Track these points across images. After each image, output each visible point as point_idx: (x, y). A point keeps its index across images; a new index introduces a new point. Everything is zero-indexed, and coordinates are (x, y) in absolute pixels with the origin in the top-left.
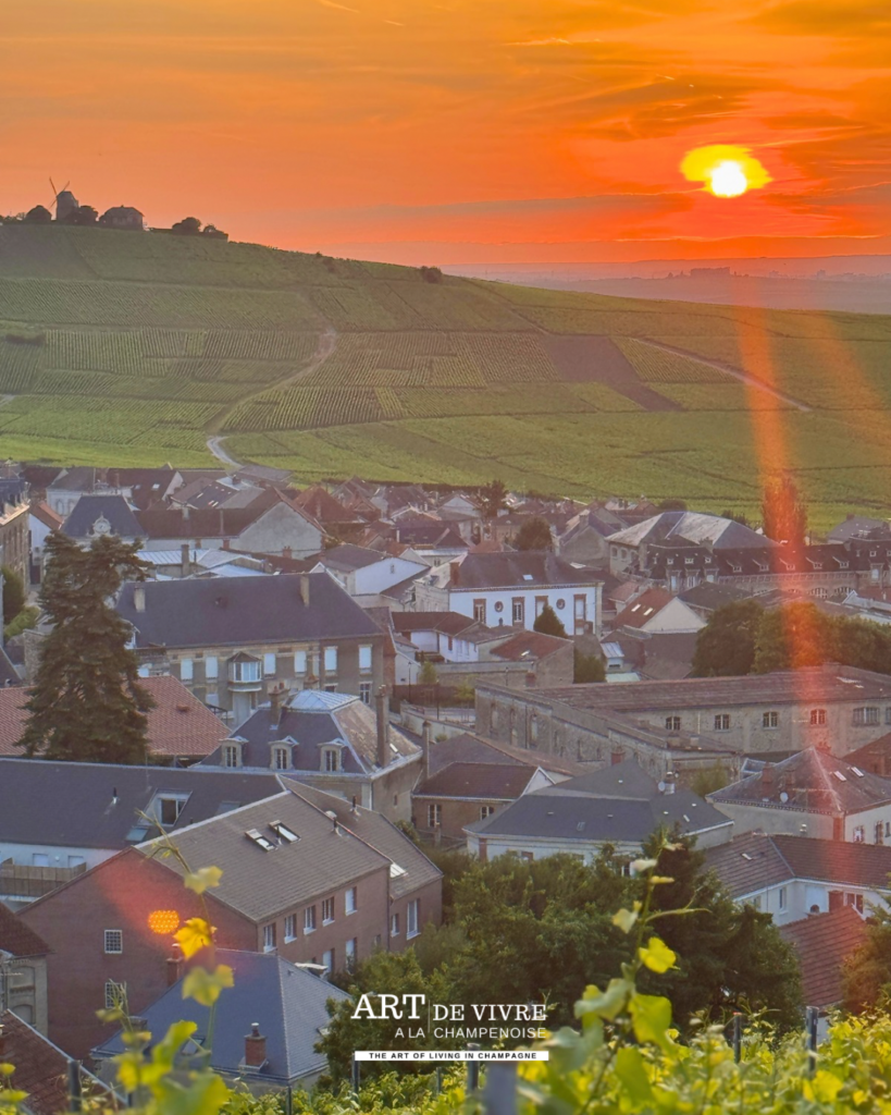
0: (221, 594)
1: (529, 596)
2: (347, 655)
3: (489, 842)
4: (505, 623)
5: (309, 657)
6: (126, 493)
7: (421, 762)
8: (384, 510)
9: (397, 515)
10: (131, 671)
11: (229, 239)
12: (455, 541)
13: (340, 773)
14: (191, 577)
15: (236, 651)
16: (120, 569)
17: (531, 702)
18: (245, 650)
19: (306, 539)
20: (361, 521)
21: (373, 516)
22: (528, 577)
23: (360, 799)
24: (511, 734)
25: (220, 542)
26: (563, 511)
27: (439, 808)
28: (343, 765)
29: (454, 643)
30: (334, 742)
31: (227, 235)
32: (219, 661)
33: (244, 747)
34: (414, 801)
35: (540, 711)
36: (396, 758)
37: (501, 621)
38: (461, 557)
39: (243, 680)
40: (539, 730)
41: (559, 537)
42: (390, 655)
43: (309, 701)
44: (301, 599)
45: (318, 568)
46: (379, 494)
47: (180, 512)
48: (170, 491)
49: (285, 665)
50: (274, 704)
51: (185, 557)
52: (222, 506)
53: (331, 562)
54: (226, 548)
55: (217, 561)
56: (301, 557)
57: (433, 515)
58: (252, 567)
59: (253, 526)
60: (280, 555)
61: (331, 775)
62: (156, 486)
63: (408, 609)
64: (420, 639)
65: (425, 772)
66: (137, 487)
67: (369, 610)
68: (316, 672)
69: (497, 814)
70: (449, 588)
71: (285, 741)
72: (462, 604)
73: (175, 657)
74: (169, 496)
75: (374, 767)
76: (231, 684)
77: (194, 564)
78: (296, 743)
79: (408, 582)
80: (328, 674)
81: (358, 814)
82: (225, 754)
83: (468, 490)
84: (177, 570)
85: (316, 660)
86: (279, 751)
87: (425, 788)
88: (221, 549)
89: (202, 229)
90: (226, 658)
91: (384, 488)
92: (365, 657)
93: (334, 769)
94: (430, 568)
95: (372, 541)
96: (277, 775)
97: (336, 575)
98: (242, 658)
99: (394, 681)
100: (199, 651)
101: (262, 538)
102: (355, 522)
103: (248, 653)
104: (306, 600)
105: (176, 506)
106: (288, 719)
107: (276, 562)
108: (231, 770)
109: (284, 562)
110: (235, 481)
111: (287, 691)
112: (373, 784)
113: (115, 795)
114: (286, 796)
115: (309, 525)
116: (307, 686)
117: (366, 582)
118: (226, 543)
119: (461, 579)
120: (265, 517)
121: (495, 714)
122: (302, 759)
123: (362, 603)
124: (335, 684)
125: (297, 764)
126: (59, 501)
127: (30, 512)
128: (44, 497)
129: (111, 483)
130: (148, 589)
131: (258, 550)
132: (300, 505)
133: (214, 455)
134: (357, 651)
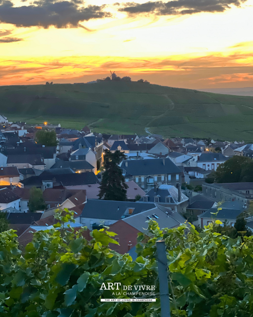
0: (145, 163)
1: (216, 163)
2: (173, 176)
3: (203, 219)
4: (210, 169)
5: (165, 177)
6: (125, 140)
7: (188, 201)
8: (183, 144)
9: (187, 145)
10: (123, 181)
11: (150, 83)
12: (199, 151)
13: (170, 203)
14: (139, 159)
15: (148, 176)
16: (120, 157)
17: (215, 187)
18: (150, 175)
19: (165, 150)
20: (178, 146)
21: (181, 145)
22: (215, 159)
23: (174, 209)
24: (210, 195)
25: (146, 151)
26: (224, 144)
27: (193, 211)
28: (171, 202)
29: (198, 174)
30: (169, 196)
32: (144, 178)
33: (148, 197)
34: (187, 209)
35: (217, 189)
36: (182, 200)
37: (209, 169)
38: (200, 154)
39: (150, 182)
40: (217, 194)
41: (223, 150)
42: (183, 177)
43: (162, 187)
44: (163, 164)
45: (167, 157)
48: (135, 140)
49: (159, 179)
50: (155, 187)
51: (138, 154)
52: (147, 143)
53: (171, 156)
54: (147, 153)
55: (144, 155)
56: (164, 154)
57: (195, 145)
58: (153, 157)
59: (153, 148)
60: (159, 154)
61: (168, 203)
63: (188, 166)
64: (190, 173)
65: (189, 203)
67: (179, 166)
68: (166, 180)
69: (205, 212)
70: (197, 162)
71: (157, 196)
72: (200, 165)
73: (134, 177)
74: (135, 141)
75: (178, 202)
76: (147, 183)
77: (140, 156)
78: (160, 196)
79: (188, 160)
80: (169, 181)
81: (173, 212)
82: (144, 199)
83: (203, 139)
84: (136, 158)
85: (166, 178)
86: (156, 198)
87: (190, 206)
89: (144, 81)
90: (146, 177)
91: (184, 139)
92: (177, 177)
93: (168, 202)
94: (193, 157)
95: (180, 151)
96: (155, 204)
97: (172, 159)
98: (150, 177)
99: (184, 182)
100: (140, 176)
101: (155, 150)
103: (151, 176)
104: (164, 164)
105: (137, 143)
106: (158, 191)
107: (158, 156)
108: (145, 203)
109: (160, 155)
110: (150, 138)
111: (158, 185)
112: (177, 206)
113: (118, 208)
114: (156, 209)
115: (166, 147)
116: (163, 183)
117: (178, 161)
118: (147, 151)
119: (199, 159)
120: (156, 146)
121: (207, 190)
122: (161, 200)
123: (177, 165)
124: (171, 183)
125: (160, 201)
126: (111, 142)
127: (104, 144)
128: (107, 141)
129: (122, 138)
130: (128, 162)
131: (154, 153)
132: (164, 143)
133: (147, 132)
134: (176, 176)
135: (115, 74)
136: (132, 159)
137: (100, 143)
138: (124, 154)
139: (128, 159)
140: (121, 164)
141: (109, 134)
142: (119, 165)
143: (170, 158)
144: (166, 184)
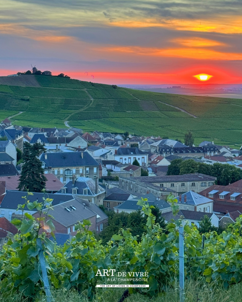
0: (64, 156)
1: (132, 157)
2: (91, 169)
3: (119, 210)
4: (126, 163)
5: (83, 170)
6: (45, 134)
7: (105, 193)
8: (102, 138)
9: (105, 139)
10: (42, 172)
11: (71, 78)
12: (117, 145)
13: (87, 195)
14: (58, 152)
16: (40, 150)
17: (131, 180)
18: (69, 168)
19: (83, 144)
20: (97, 140)
21: (99, 139)
22: (132, 153)
23: (91, 201)
24: (126, 187)
25: (65, 145)
26: (141, 139)
27: (109, 203)
28: (88, 193)
29: (115, 167)
30: (86, 188)
31: (70, 77)
32: (63, 170)
33: (66, 189)
34: (103, 201)
35: (133, 182)
36: (99, 192)
37: (126, 162)
38: (117, 148)
39: (68, 175)
40: (132, 186)
41: (140, 144)
42: (101, 169)
43: (80, 179)
44: (81, 157)
45: (85, 151)
46: (101, 135)
47: (56, 138)
48: (55, 133)
49: (77, 172)
50: (73, 180)
51: (57, 148)
52: (66, 137)
53: (89, 149)
54: (66, 146)
55: (64, 148)
56: (83, 148)
57: (113, 139)
58: (72, 150)
59: (72, 141)
60: (78, 147)
61: (85, 195)
62: (52, 132)
63: (106, 160)
64: (108, 166)
65: (106, 195)
66: (48, 132)
67: (97, 160)
69: (121, 204)
70: (115, 155)
71: (75, 188)
72: (117, 159)
73: (53, 169)
74: (55, 134)
75: (95, 194)
76: (66, 175)
77: (59, 149)
78: (78, 188)
79: (106, 154)
80: (87, 174)
81: (90, 204)
82: (62, 191)
83: (121, 134)
84: (55, 151)
86: (74, 190)
87: (106, 199)
88: (65, 146)
89: (64, 76)
90: (65, 170)
91: (102, 133)
92: (95, 170)
93: (86, 194)
94: (111, 151)
95: (99, 144)
96: (73, 195)
97: (90, 152)
99: (102, 175)
100: (59, 168)
101: (74, 144)
102: (95, 140)
103: (69, 169)
104: (82, 157)
105: (56, 136)
106: (76, 183)
107: (77, 149)
108: (64, 194)
109: (79, 149)
110: (69, 131)
111: (76, 177)
112: (94, 198)
113: (37, 199)
114: (74, 200)
115: (85, 141)
116: (81, 176)
117: (96, 154)
118: (66, 145)
119: (117, 153)
120: (75, 139)
121: (123, 183)
123: (95, 158)
124: (89, 176)
125: (78, 193)
126: (31, 135)
127: (24, 137)
128: (27, 134)
129: (42, 131)
130: (48, 154)
131: (73, 146)
132: (83, 137)
133: (66, 125)
134: (93, 168)
135: (35, 68)
136: (51, 152)
137: (20, 136)
138: (44, 147)
139: (48, 152)
140: (40, 156)
141: (29, 127)
142: (38, 158)
143: (89, 152)
144: (84, 176)
